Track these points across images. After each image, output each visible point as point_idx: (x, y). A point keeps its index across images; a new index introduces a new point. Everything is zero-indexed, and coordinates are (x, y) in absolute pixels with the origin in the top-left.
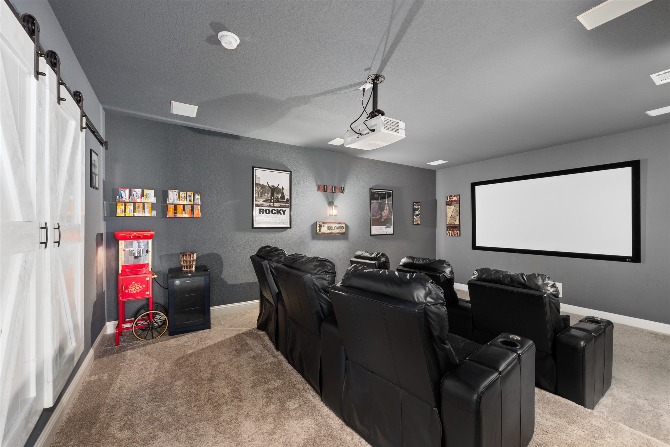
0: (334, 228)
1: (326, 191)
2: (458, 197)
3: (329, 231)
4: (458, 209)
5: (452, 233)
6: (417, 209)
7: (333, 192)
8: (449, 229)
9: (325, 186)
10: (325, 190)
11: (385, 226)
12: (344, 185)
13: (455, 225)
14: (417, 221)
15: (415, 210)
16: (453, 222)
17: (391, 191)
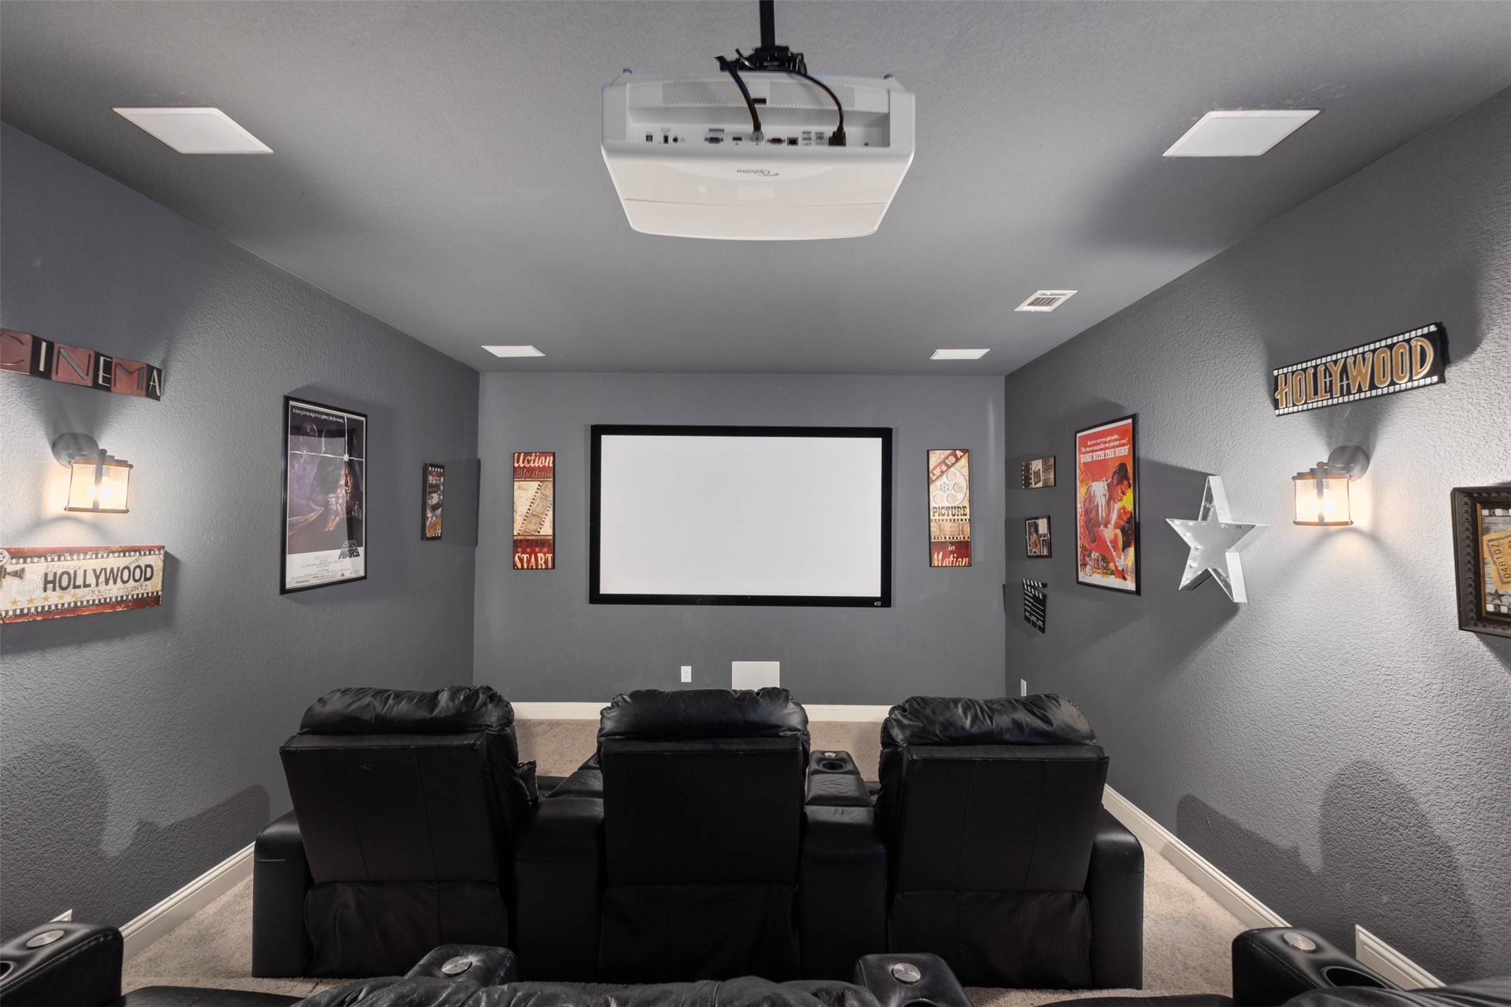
0: (91, 579)
1: (47, 375)
2: (552, 458)
3: (55, 599)
4: (550, 492)
5: (529, 561)
6: (435, 488)
7: (96, 385)
8: (520, 550)
9: (44, 345)
10: (42, 368)
11: (338, 552)
12: (165, 362)
13: (540, 538)
14: (433, 526)
15: (431, 490)
16: (534, 527)
17: (363, 419)
